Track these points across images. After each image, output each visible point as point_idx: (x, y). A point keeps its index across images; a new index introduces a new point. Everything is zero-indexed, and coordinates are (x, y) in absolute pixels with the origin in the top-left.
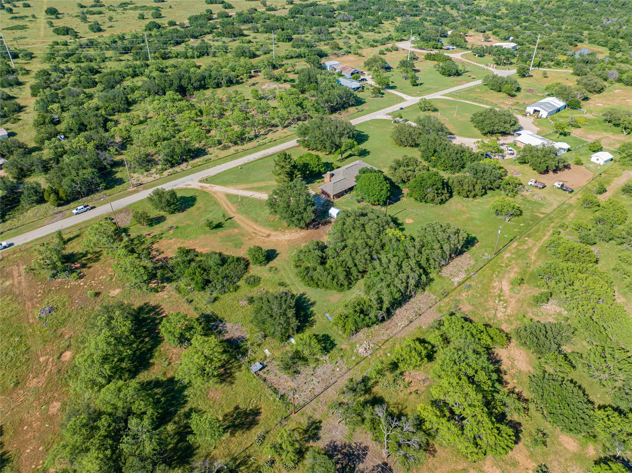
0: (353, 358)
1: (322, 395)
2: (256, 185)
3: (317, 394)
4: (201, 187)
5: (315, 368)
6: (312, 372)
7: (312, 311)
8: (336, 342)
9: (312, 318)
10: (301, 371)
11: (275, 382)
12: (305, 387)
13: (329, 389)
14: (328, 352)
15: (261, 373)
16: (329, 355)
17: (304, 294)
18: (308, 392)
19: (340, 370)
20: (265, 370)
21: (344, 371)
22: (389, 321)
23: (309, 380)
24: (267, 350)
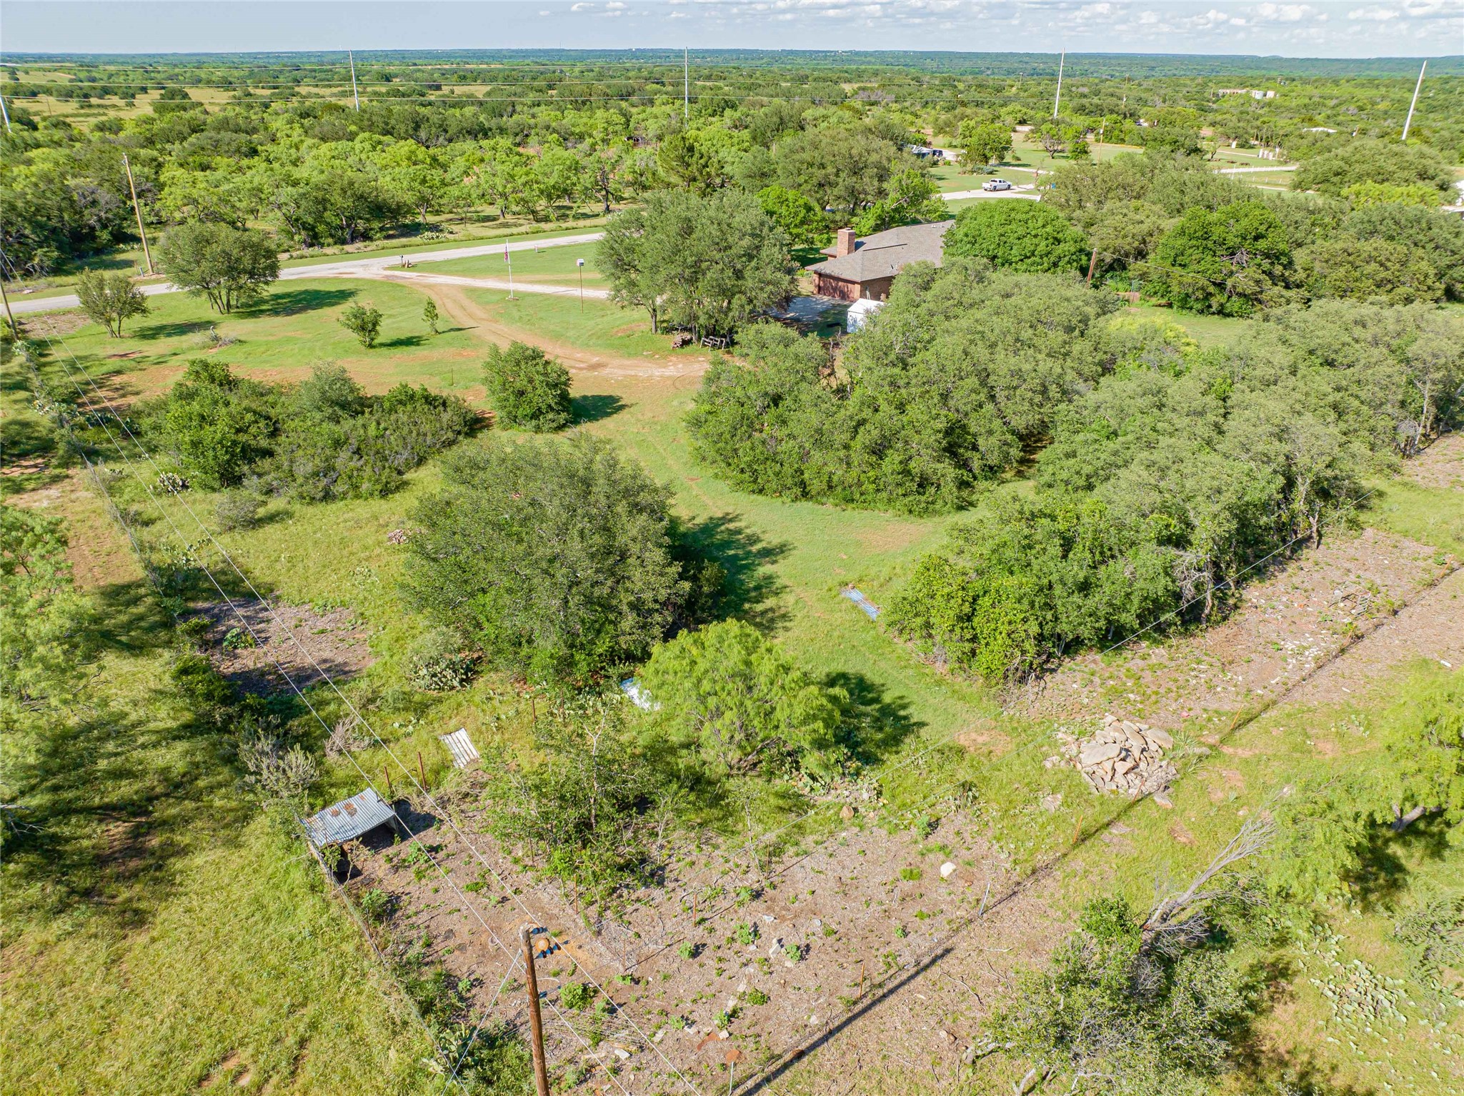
0: (1051, 803)
1: (828, 1053)
2: (562, 276)
3: (786, 1042)
4: (387, 276)
5: (776, 851)
6: (754, 878)
7: (769, 579)
8: (915, 713)
9: (770, 602)
10: (676, 868)
11: (463, 935)
12: (693, 979)
13: (894, 1012)
14: (870, 759)
15: (373, 863)
16: (872, 776)
17: (725, 519)
18: (711, 1018)
19: (968, 873)
20: (409, 848)
21: (990, 883)
22: (1223, 631)
23: (724, 928)
24: (462, 735)
